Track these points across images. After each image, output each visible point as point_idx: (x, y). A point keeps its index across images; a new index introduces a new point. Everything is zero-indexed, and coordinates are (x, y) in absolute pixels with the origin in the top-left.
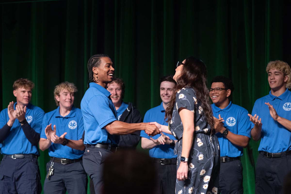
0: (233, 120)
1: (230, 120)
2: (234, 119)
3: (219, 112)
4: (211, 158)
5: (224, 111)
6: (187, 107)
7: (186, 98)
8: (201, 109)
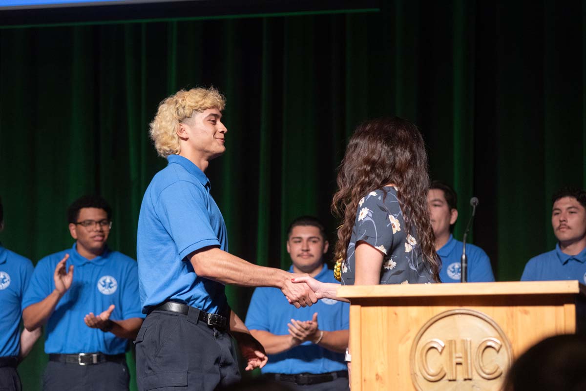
3: (84, 265)
6: (367, 237)
7: (370, 217)
8: (411, 240)
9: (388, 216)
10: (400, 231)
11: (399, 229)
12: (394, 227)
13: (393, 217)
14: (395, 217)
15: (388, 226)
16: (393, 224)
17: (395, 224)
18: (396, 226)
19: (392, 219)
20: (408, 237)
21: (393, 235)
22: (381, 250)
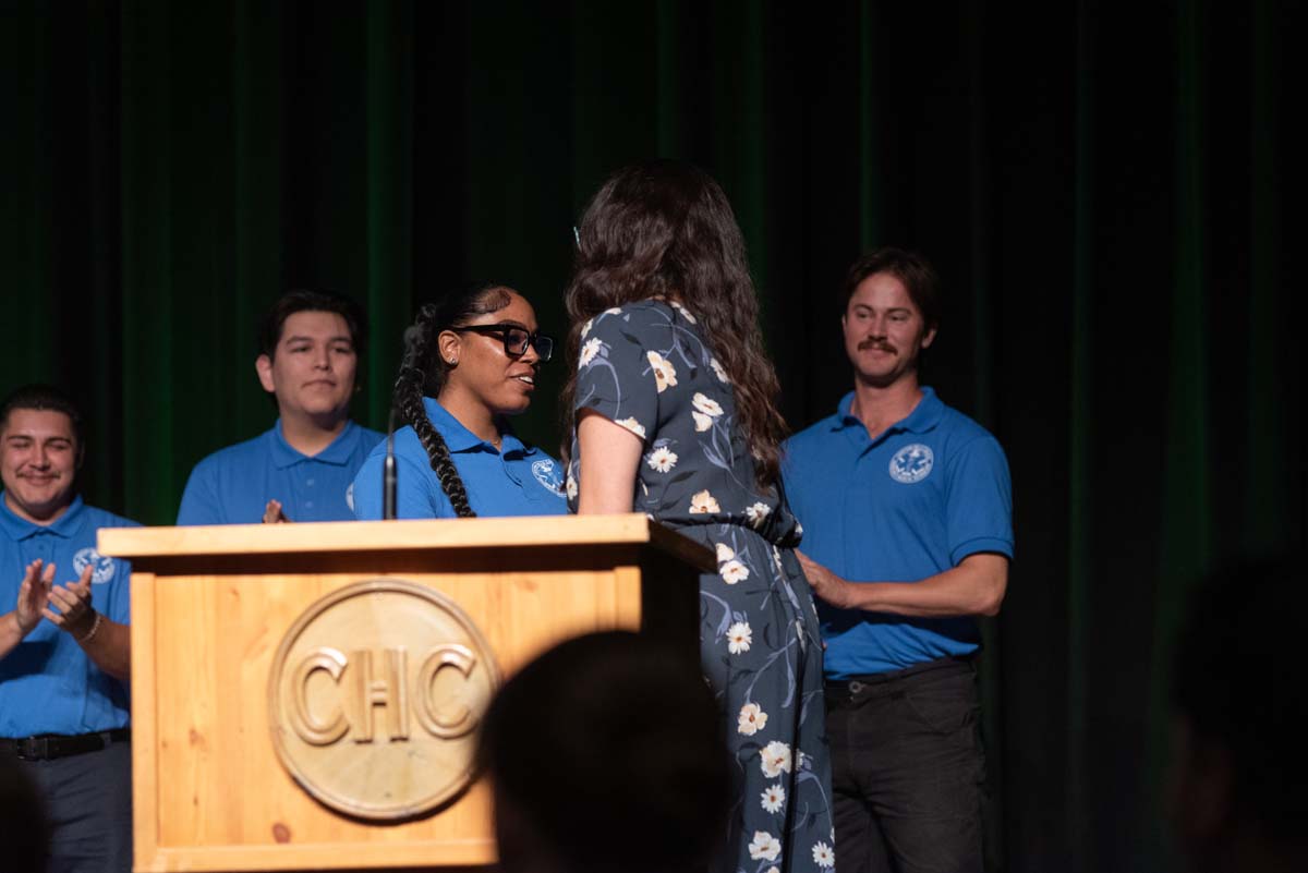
4: (785, 649)
6: (596, 401)
7: (604, 358)
8: (706, 405)
9: (644, 353)
10: (675, 387)
11: (674, 382)
12: (661, 376)
13: (658, 355)
14: (662, 355)
15: (644, 374)
16: (658, 370)
17: (663, 371)
18: (666, 376)
19: (656, 360)
20: (695, 398)
21: (658, 395)
22: (630, 428)
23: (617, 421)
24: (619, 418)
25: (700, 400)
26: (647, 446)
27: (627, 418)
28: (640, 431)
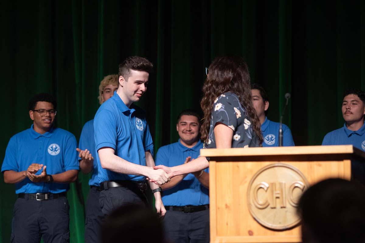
0: (56, 148)
1: (53, 147)
2: (57, 146)
3: (38, 138)
5: (45, 137)
6: (222, 120)
7: (223, 109)
8: (247, 122)
9: (233, 108)
10: (241, 117)
12: (237, 114)
14: (237, 108)
15: (234, 114)
16: (237, 112)
18: (239, 115)
19: (236, 110)
20: (245, 120)
21: (237, 119)
22: (232, 128)
23: (229, 126)
24: (229, 125)
25: (246, 121)
26: (234, 133)
27: (231, 125)
28: (234, 129)
